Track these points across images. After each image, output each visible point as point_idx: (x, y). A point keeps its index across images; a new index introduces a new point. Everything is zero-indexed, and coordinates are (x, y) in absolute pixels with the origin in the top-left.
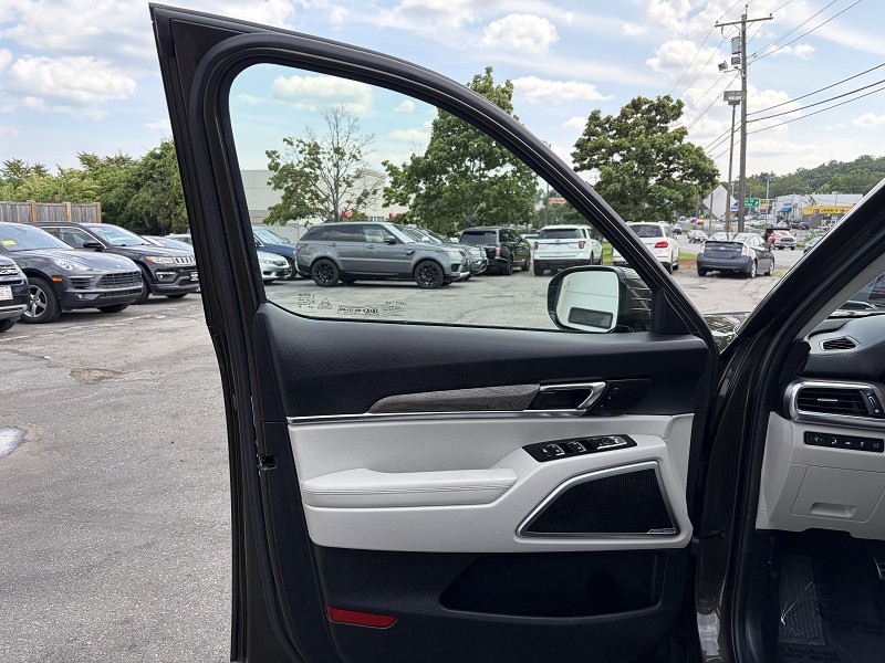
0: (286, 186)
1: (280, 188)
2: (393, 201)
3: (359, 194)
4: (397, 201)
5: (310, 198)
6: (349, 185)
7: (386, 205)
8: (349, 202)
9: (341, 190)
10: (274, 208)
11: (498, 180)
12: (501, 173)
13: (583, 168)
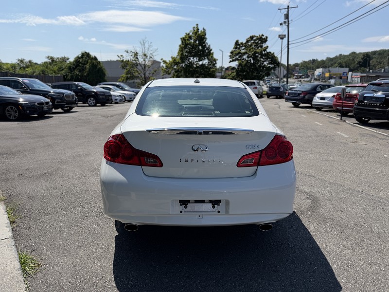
0: (126, 68)
1: (124, 69)
2: (165, 73)
4: (167, 73)
5: (135, 73)
7: (163, 75)
9: (146, 69)
11: (203, 65)
12: (204, 63)
13: (233, 61)
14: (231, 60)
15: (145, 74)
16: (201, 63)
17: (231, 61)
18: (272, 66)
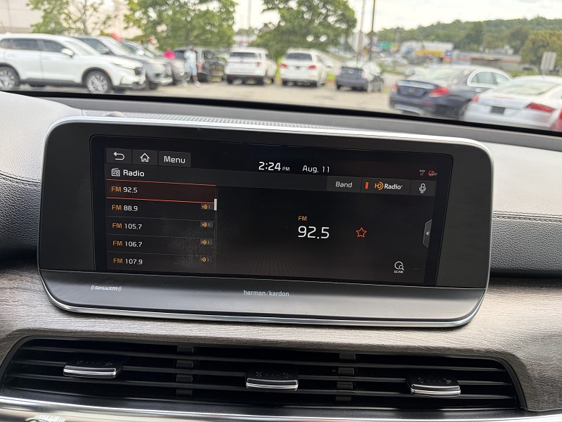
0: (43, 8)
1: (39, 9)
2: (131, 24)
3: (103, 18)
4: (134, 25)
5: (65, 19)
6: (95, 10)
7: (126, 28)
8: (96, 23)
9: (88, 13)
10: (36, 25)
11: (207, 12)
12: (211, 9)
13: (269, 9)
14: (265, 7)
15: (84, 22)
16: (203, 7)
17: (264, 10)
18: (344, 26)
